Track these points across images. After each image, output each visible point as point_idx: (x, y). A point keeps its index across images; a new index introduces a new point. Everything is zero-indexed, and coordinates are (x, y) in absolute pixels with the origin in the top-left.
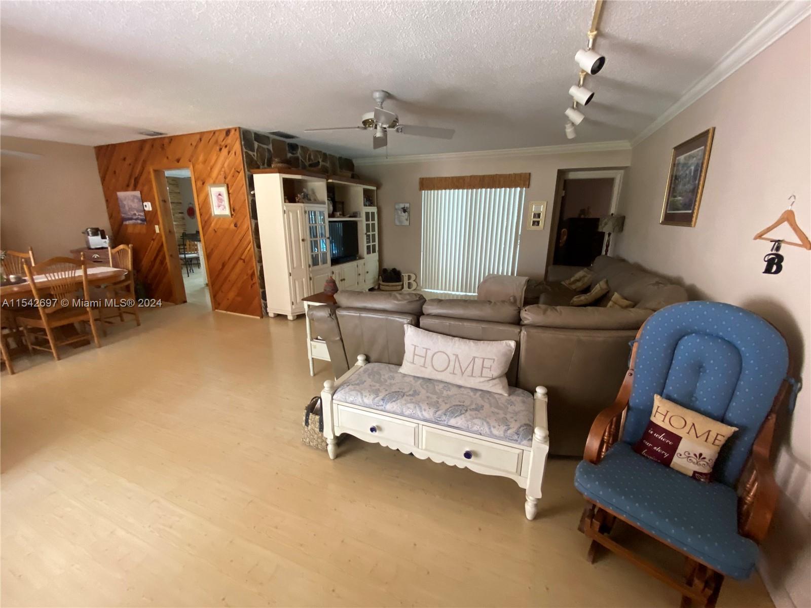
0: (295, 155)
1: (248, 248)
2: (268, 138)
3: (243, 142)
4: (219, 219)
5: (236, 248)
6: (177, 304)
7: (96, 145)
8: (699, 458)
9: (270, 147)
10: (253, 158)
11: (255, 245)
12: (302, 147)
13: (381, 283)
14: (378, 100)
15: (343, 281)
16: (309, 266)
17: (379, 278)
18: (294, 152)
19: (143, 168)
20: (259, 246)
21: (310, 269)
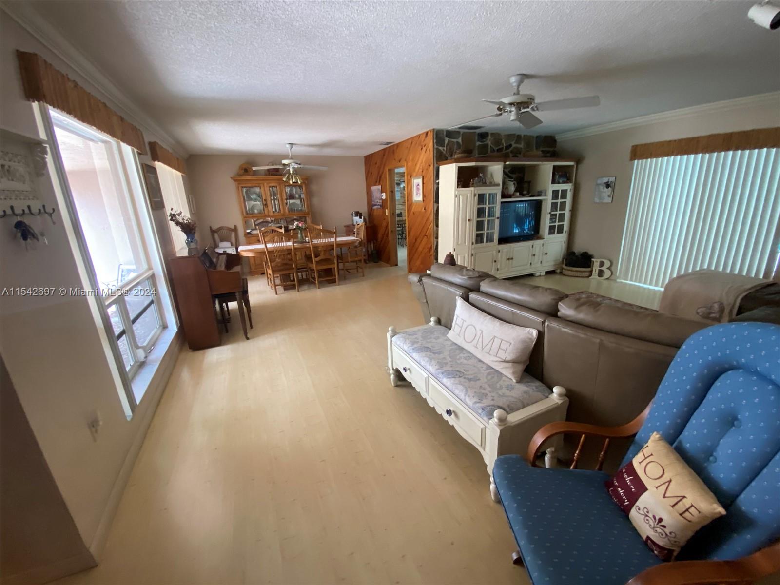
0: (485, 143)
1: (430, 227)
2: (459, 132)
3: (435, 141)
4: (417, 204)
5: (423, 227)
6: (391, 266)
7: (365, 155)
8: (657, 524)
9: (460, 140)
10: (442, 152)
11: (435, 224)
12: (492, 134)
13: (564, 266)
14: (515, 84)
15: (511, 261)
16: (473, 244)
17: (563, 261)
18: (484, 140)
19: (384, 168)
20: (437, 226)
21: (473, 246)
